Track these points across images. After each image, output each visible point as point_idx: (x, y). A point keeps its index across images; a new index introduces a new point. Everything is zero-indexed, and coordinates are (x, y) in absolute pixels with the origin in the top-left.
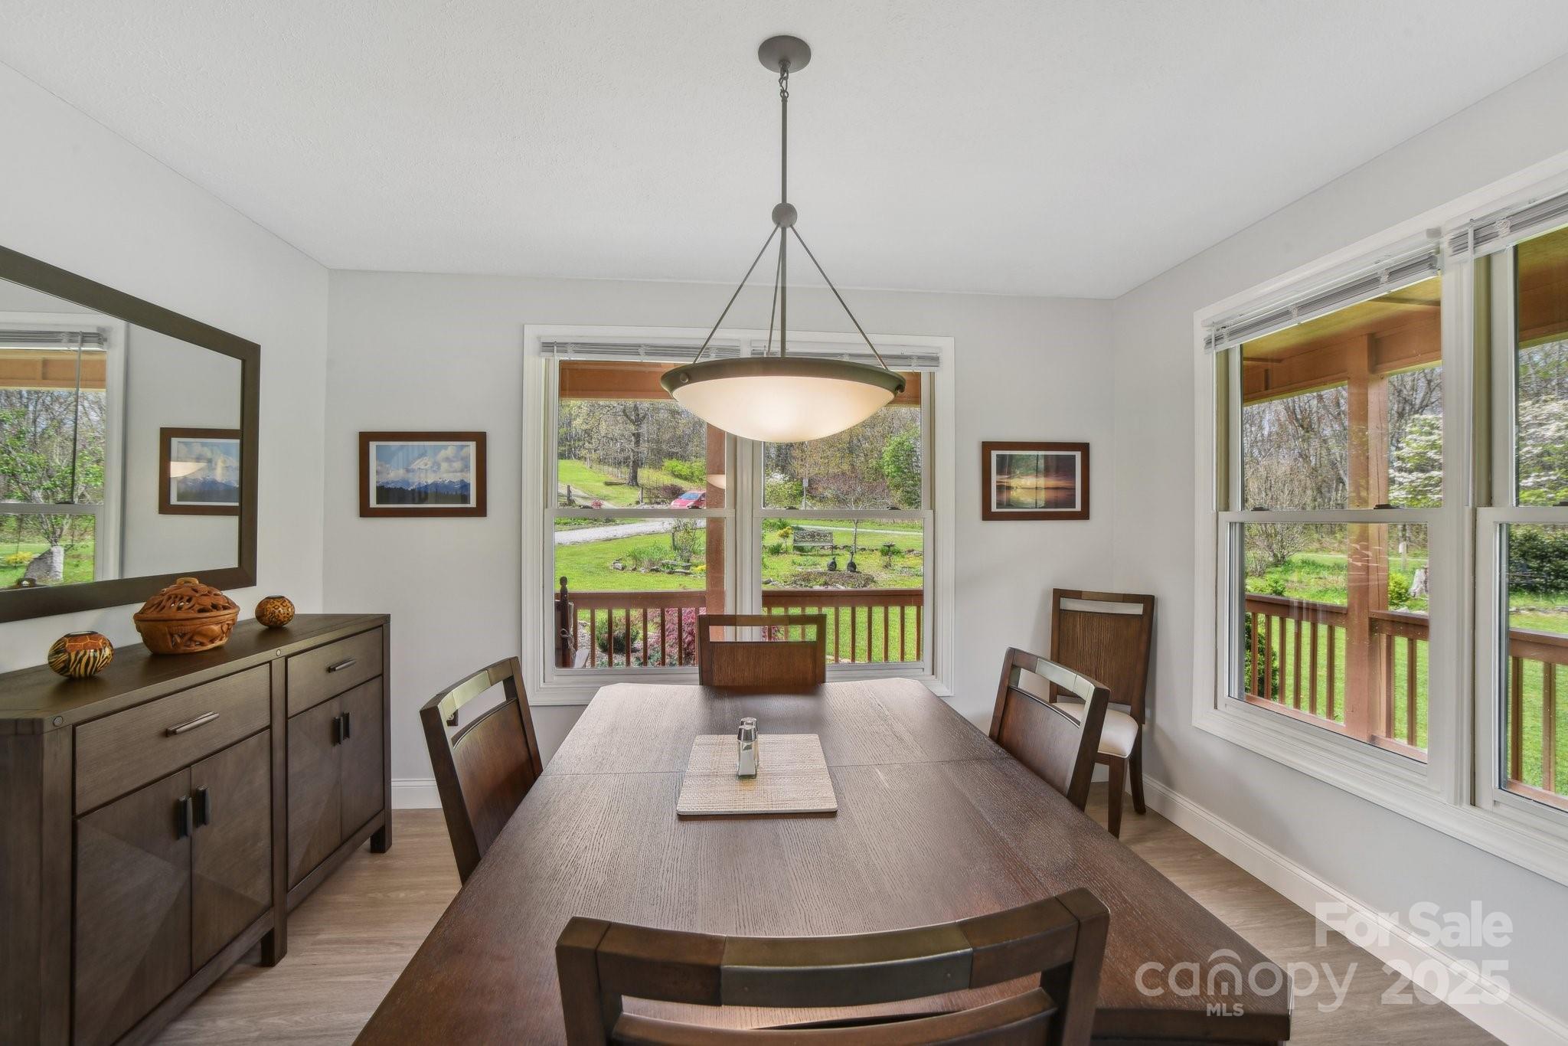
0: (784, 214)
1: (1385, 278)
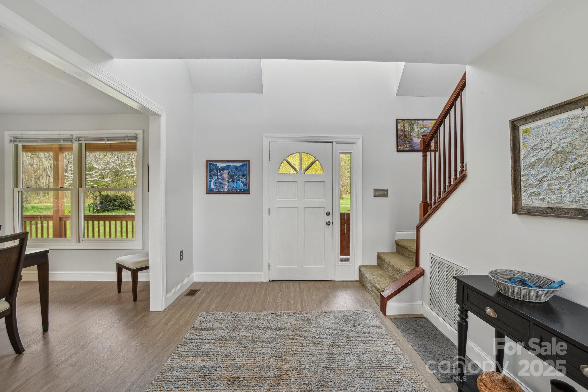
1: (62, 141)
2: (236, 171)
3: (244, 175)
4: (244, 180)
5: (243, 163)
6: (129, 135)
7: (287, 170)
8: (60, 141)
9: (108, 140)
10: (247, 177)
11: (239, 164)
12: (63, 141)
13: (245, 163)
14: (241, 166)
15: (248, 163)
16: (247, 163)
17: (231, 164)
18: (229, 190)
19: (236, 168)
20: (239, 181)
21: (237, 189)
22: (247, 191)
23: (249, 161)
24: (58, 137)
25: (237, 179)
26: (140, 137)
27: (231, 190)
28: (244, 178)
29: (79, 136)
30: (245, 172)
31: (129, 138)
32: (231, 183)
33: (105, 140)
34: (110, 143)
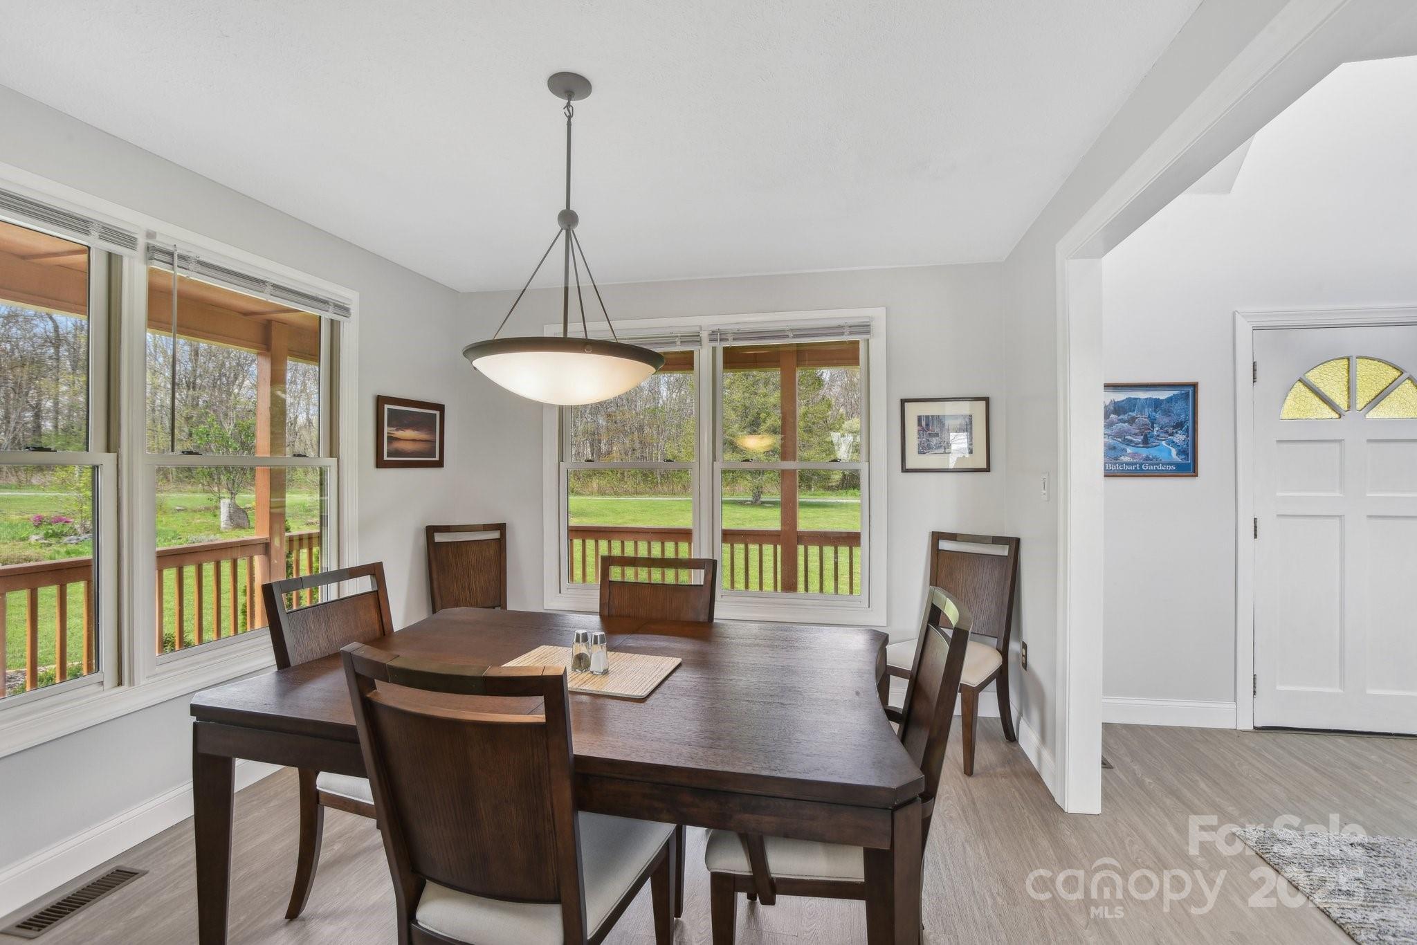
0: (568, 219)
1: (679, 343)
2: (1156, 412)
3: (1179, 425)
4: (1179, 438)
5: (1176, 392)
6: (851, 322)
7: (1308, 407)
8: (674, 343)
9: (796, 336)
10: (1187, 430)
11: (1163, 395)
12: (681, 342)
13: (1184, 390)
14: (1170, 400)
15: (1190, 390)
16: (1189, 392)
17: (1142, 395)
18: (1136, 468)
19: (1157, 404)
20: (1163, 443)
21: (1158, 464)
22: (1188, 466)
23: (1194, 386)
24: (667, 332)
25: (1158, 436)
26: (879, 327)
27: (1140, 467)
28: (1179, 432)
29: (722, 328)
30: (1183, 416)
31: (853, 329)
32: (1140, 447)
33: (787, 336)
34: (798, 345)
